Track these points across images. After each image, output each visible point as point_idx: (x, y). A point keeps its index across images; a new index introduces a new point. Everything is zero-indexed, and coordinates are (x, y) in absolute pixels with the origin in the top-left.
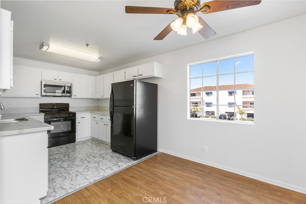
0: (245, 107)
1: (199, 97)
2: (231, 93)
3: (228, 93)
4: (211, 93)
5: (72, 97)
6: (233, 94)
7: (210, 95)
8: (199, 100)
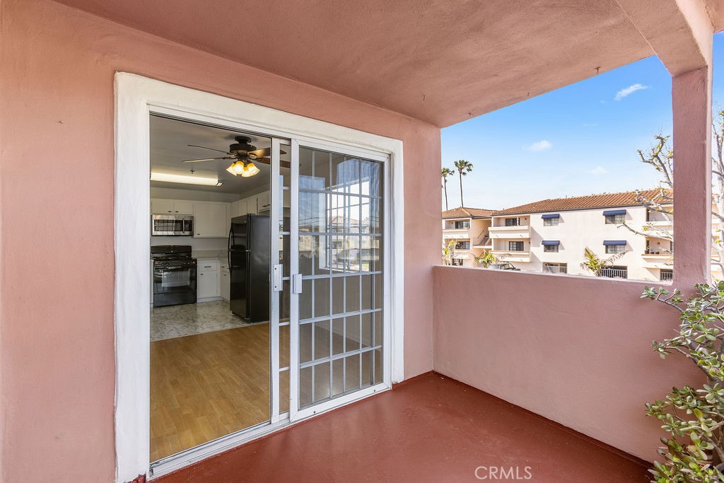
0: (653, 253)
1: (526, 227)
2: (611, 217)
3: (604, 217)
4: (558, 217)
5: (195, 236)
6: (618, 218)
7: (553, 221)
8: (526, 235)
